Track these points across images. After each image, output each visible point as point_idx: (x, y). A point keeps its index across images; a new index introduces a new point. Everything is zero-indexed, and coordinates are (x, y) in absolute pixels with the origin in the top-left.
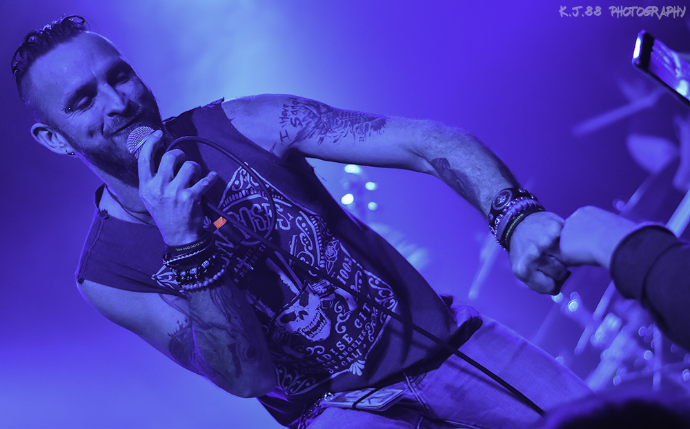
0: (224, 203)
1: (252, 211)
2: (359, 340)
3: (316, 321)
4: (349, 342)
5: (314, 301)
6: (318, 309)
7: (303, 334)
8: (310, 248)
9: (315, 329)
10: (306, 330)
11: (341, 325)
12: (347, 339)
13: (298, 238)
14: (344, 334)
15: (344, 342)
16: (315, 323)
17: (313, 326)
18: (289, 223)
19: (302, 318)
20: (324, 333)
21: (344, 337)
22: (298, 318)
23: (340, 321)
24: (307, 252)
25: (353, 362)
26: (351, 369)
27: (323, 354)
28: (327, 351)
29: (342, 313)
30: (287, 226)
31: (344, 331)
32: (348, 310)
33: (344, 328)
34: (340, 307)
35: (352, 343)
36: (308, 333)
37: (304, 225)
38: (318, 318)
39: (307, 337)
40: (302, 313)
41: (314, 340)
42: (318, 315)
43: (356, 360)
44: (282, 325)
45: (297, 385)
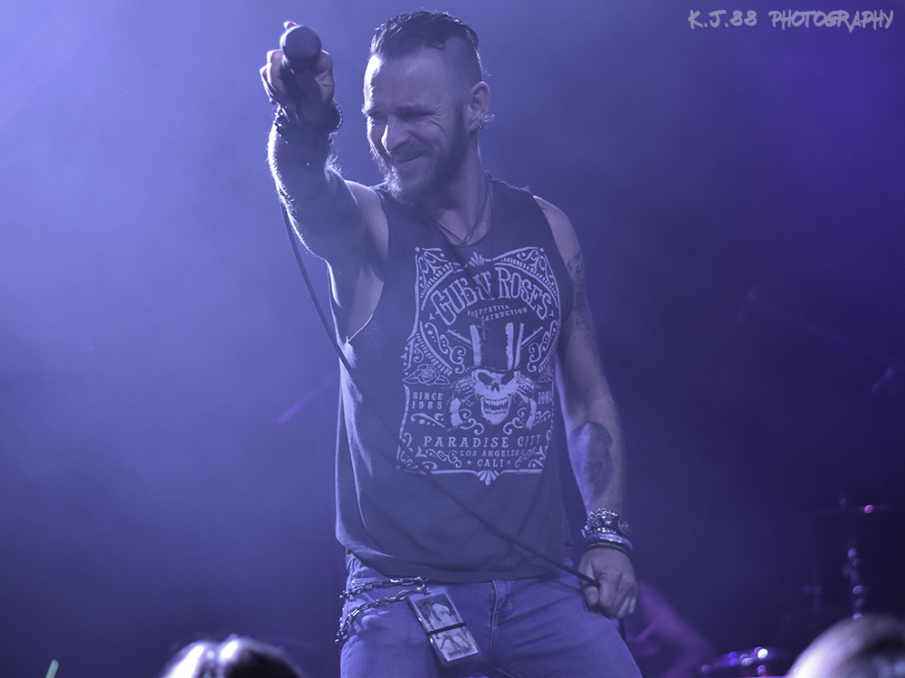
0: (503, 258)
1: (523, 282)
2: (510, 452)
3: (500, 403)
4: (503, 446)
5: (512, 387)
6: (509, 395)
7: (482, 403)
8: (544, 350)
9: (494, 408)
10: (487, 402)
11: (511, 426)
12: (504, 442)
13: (543, 332)
14: (506, 436)
15: (500, 442)
16: (498, 404)
17: (494, 404)
18: (545, 315)
19: (492, 390)
20: (495, 419)
21: (504, 438)
22: (490, 387)
23: (513, 422)
24: (539, 349)
25: (487, 469)
26: (479, 474)
27: (477, 436)
28: (481, 438)
29: (521, 419)
30: (542, 316)
31: (508, 434)
32: (525, 422)
33: (511, 431)
34: (523, 413)
35: (504, 449)
36: (486, 406)
37: (554, 330)
38: (503, 402)
39: (482, 408)
40: (496, 386)
41: (485, 416)
42: (506, 401)
43: (492, 469)
44: (477, 378)
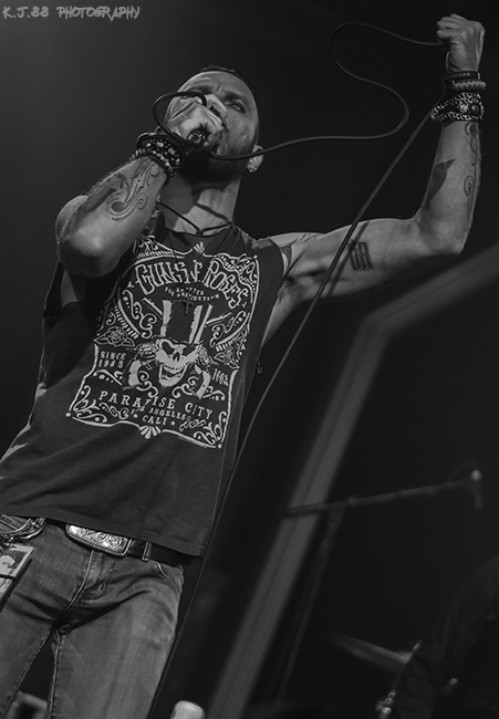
2: (176, 414)
3: (177, 371)
4: (169, 407)
6: (187, 364)
7: (161, 369)
8: (226, 332)
9: (170, 375)
10: (165, 369)
11: (180, 391)
12: (170, 404)
13: (231, 317)
14: (173, 398)
16: (174, 371)
17: (171, 371)
18: (237, 305)
19: (173, 359)
21: (171, 400)
22: (171, 356)
23: (182, 388)
25: (149, 425)
26: (141, 428)
27: (150, 398)
29: (191, 387)
30: (233, 306)
31: (175, 397)
32: (196, 390)
33: (179, 395)
34: (194, 382)
35: (170, 410)
37: (240, 319)
39: (160, 374)
40: (177, 356)
41: (161, 381)
42: (181, 369)
43: (154, 425)
45: (87, 414)
